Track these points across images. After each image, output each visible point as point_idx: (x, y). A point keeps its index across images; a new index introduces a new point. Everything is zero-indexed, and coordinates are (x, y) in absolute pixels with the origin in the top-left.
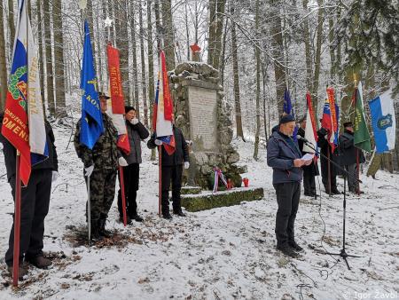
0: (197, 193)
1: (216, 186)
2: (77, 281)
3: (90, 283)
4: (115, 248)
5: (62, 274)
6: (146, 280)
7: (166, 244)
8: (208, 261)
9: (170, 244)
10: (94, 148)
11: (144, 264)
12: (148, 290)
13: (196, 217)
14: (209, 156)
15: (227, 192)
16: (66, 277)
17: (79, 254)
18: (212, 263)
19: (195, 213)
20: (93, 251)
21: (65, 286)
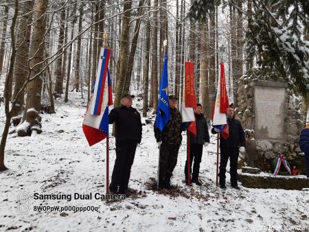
0: (255, 173)
1: (276, 170)
2: (136, 207)
3: (142, 210)
4: (168, 196)
5: (132, 201)
6: (174, 219)
7: (206, 203)
8: (227, 221)
9: (209, 204)
10: (163, 130)
11: (180, 210)
12: (171, 224)
13: (247, 191)
14: (274, 144)
15: (287, 177)
16: (132, 203)
17: (147, 194)
18: (230, 224)
19: (249, 189)
20: (155, 194)
21: (129, 208)
